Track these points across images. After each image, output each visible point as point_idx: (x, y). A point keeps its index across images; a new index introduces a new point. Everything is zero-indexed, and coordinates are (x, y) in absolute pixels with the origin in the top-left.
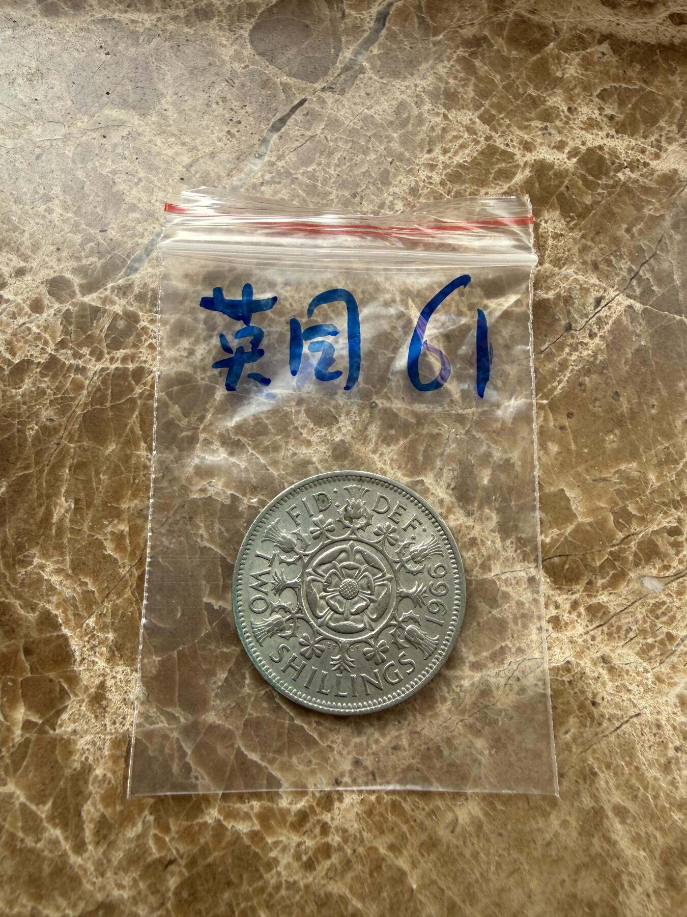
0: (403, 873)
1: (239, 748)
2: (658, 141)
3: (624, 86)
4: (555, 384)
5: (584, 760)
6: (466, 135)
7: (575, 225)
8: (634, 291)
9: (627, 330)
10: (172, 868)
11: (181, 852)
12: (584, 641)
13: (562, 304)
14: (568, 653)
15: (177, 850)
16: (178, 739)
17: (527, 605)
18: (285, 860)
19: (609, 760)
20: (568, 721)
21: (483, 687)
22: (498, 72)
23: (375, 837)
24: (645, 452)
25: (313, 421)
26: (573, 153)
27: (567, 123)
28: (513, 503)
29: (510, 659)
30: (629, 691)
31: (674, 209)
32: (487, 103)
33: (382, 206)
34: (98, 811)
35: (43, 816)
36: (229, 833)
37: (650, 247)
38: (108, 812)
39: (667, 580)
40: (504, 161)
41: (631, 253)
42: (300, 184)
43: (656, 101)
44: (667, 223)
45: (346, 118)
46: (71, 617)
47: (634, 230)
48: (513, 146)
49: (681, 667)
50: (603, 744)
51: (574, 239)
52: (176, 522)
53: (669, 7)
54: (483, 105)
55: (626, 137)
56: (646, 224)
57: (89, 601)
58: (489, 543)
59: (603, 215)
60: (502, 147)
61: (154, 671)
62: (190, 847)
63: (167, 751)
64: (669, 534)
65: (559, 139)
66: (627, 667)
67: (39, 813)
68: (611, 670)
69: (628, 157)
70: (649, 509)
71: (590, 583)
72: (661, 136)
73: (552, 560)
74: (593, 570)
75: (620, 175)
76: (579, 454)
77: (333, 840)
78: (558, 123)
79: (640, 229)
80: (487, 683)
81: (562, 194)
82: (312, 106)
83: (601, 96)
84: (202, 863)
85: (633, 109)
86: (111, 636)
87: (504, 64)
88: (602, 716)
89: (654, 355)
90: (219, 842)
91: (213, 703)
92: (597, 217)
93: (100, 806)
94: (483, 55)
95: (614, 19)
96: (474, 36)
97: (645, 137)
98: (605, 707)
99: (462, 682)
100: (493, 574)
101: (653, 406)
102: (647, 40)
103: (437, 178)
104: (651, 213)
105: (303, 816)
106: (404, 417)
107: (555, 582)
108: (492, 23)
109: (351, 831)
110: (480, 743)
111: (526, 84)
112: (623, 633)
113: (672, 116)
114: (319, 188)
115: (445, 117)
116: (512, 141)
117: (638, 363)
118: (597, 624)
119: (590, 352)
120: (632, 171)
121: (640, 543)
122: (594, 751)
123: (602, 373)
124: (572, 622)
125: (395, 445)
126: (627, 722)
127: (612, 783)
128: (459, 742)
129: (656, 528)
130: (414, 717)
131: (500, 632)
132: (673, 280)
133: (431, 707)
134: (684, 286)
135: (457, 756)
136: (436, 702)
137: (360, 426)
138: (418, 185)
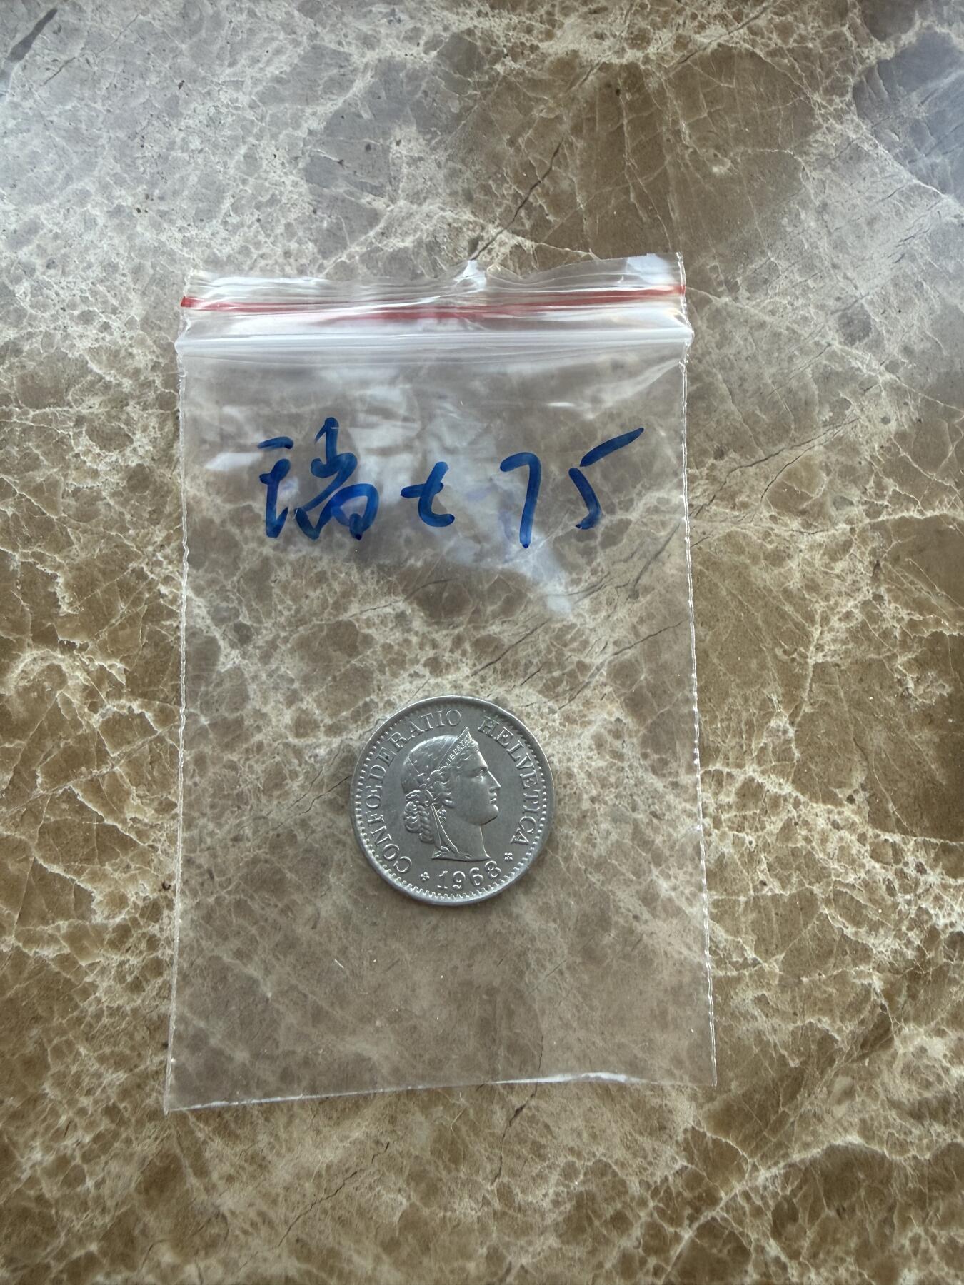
0: (254, 982)
1: (35, 861)
2: (550, 14)
6: (282, 35)
7: (439, 143)
8: (523, 224)
12: (471, 684)
13: (425, 254)
17: (396, 648)
21: (344, 754)
23: (217, 945)
25: (98, 444)
26: (432, 44)
29: (374, 716)
31: (574, 107)
33: (171, 146)
36: (31, 961)
37: (542, 163)
39: (577, 597)
40: (336, 65)
41: (516, 173)
42: (57, 129)
44: (566, 126)
45: (113, 29)
47: (520, 140)
48: (348, 43)
49: (596, 701)
51: (438, 163)
55: (504, 13)
56: (536, 129)
58: (343, 575)
59: (476, 126)
60: (333, 46)
64: (576, 540)
65: (411, 26)
66: (528, 709)
69: (509, 40)
71: (477, 611)
72: (553, 6)
73: (426, 589)
74: (480, 596)
75: (498, 67)
79: (529, 139)
80: (348, 749)
81: (418, 103)
82: (65, 18)
90: (21, 972)
92: (469, 128)
97: (531, 10)
99: (317, 751)
100: (349, 614)
103: (244, 100)
104: (543, 114)
107: (431, 616)
112: (522, 668)
114: (84, 132)
116: (346, 36)
118: (488, 661)
120: (515, 60)
124: (455, 662)
128: (316, 822)
129: (560, 534)
130: (259, 799)
131: (363, 686)
132: (574, 204)
133: (278, 786)
134: (590, 210)
135: (316, 841)
136: (285, 778)
137: (162, 444)
138: (219, 112)
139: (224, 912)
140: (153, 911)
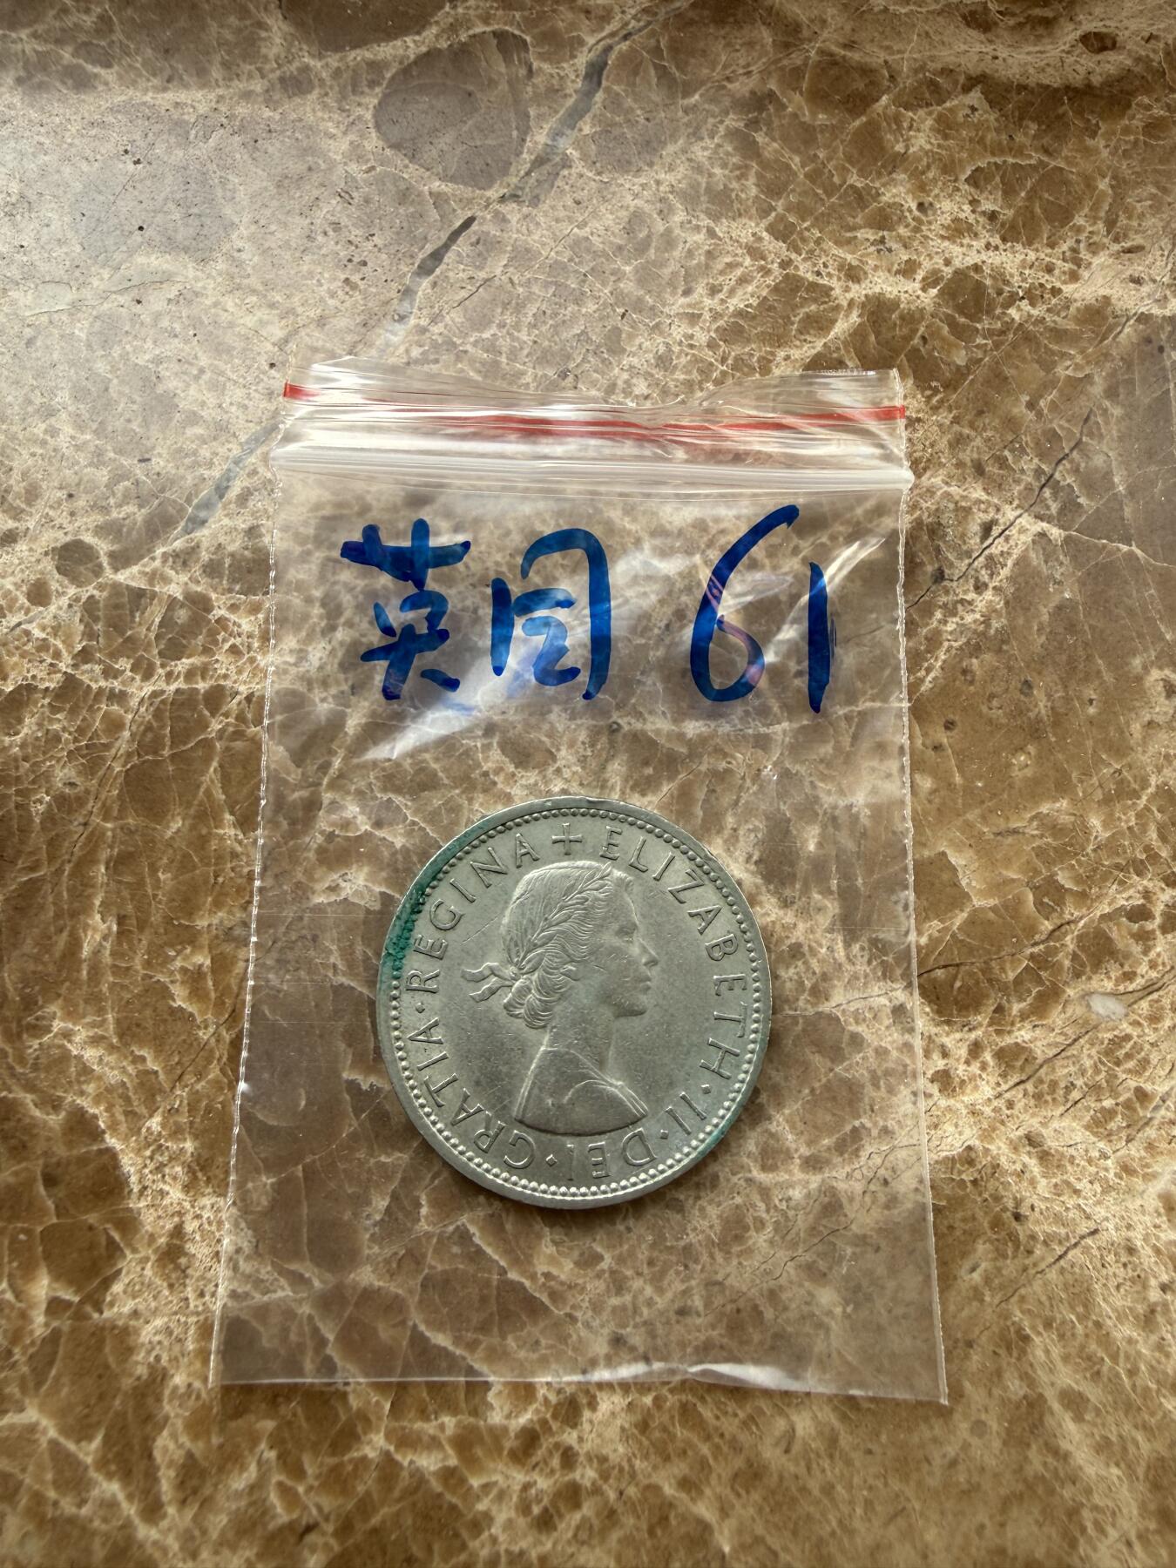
0: (705, 1527)
1: (415, 1326)
2: (1074, 250)
3: (1011, 160)
4: (923, 673)
5: (1006, 1316)
6: (748, 261)
7: (941, 401)
8: (1048, 508)
9: (1039, 573)
10: (312, 1538)
11: (326, 1509)
12: (994, 1110)
13: (926, 538)
14: (968, 1132)
15: (320, 1509)
16: (310, 1318)
17: (895, 1054)
18: (503, 1515)
19: (1047, 1313)
20: (975, 1250)
21: (827, 1200)
22: (797, 151)
23: (655, 1468)
24: (1081, 781)
25: (512, 760)
26: (931, 280)
27: (917, 230)
28: (860, 881)
29: (869, 1149)
30: (1077, 1192)
31: (1108, 365)
32: (780, 205)
33: (611, 389)
34: (181, 1446)
35: (89, 1460)
36: (405, 1474)
37: (1070, 431)
38: (198, 1448)
39: (1131, 998)
40: (815, 300)
41: (1038, 444)
42: (472, 362)
43: (1066, 183)
44: (1098, 388)
45: (544, 244)
46: (121, 1118)
47: (1042, 403)
48: (829, 275)
49: (1163, 1146)
50: (1037, 1286)
51: (940, 426)
52: (291, 946)
53: (1080, 23)
54: (773, 209)
55: (1019, 247)
56: (1061, 391)
57: (149, 1089)
58: (824, 950)
59: (987, 382)
60: (810, 277)
61: (264, 1202)
62: (340, 1501)
63: (293, 1337)
64: (1130, 919)
65: (905, 258)
66: (1072, 1151)
67: (81, 1456)
68: (1044, 1157)
69: (1024, 280)
70: (1093, 879)
71: (999, 1010)
72: (1078, 241)
73: (933, 975)
74: (1004, 988)
75: (1012, 312)
76: (969, 790)
77: (583, 1476)
78: (902, 230)
79: (1053, 402)
80: (832, 1192)
81: (916, 350)
82: (485, 228)
83: (973, 181)
84: (361, 1528)
85: (1029, 198)
86: (189, 1146)
87: (805, 137)
88: (1033, 1237)
89: (1088, 614)
90: (390, 1489)
91: (367, 1252)
92: (978, 385)
93: (184, 1439)
94: (769, 124)
95: (989, 49)
96: (753, 93)
97: (1052, 245)
98: (1038, 1222)
99: (790, 1192)
100: (832, 1004)
101: (1091, 701)
102: (1046, 82)
103: (702, 338)
104: (1069, 372)
105: (530, 1438)
106: (668, 745)
107: (939, 1012)
108: (782, 69)
109: (614, 1458)
110: (827, 1297)
111: (844, 168)
112: (1062, 1092)
113: (1095, 208)
114: (504, 366)
115: (711, 233)
116: (825, 266)
117: (1061, 630)
118: (1015, 1079)
119: (978, 616)
120: (1033, 304)
121: (1080, 938)
122: (1023, 1299)
123: (1000, 650)
124: (972, 1078)
125: (654, 793)
126: (1076, 1245)
127: (1056, 1352)
128: (790, 1295)
129: (1107, 910)
130: (712, 1256)
131: (851, 1103)
132: (1112, 485)
133: (738, 1238)
134: (1131, 493)
135: (788, 1321)
136: (746, 1228)
137: (594, 764)
138: (670, 350)
139: (665, 1418)
140: (570, 1408)
